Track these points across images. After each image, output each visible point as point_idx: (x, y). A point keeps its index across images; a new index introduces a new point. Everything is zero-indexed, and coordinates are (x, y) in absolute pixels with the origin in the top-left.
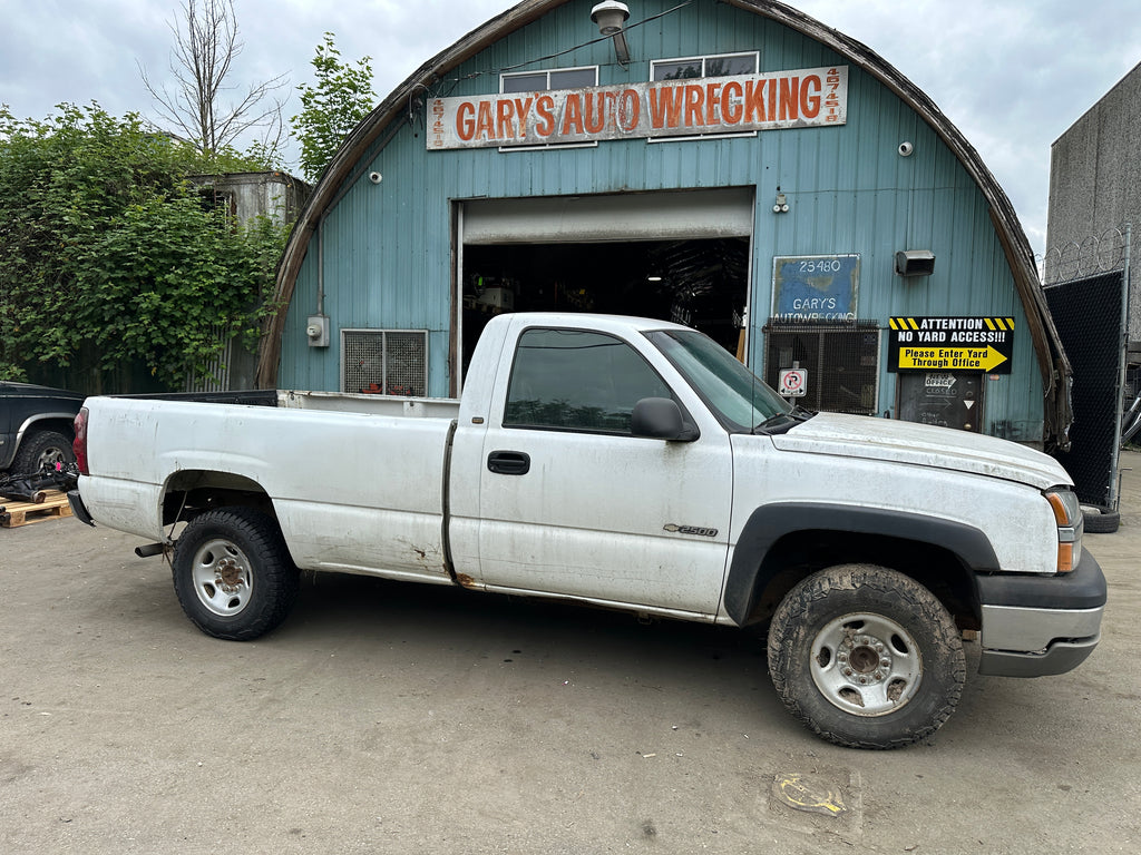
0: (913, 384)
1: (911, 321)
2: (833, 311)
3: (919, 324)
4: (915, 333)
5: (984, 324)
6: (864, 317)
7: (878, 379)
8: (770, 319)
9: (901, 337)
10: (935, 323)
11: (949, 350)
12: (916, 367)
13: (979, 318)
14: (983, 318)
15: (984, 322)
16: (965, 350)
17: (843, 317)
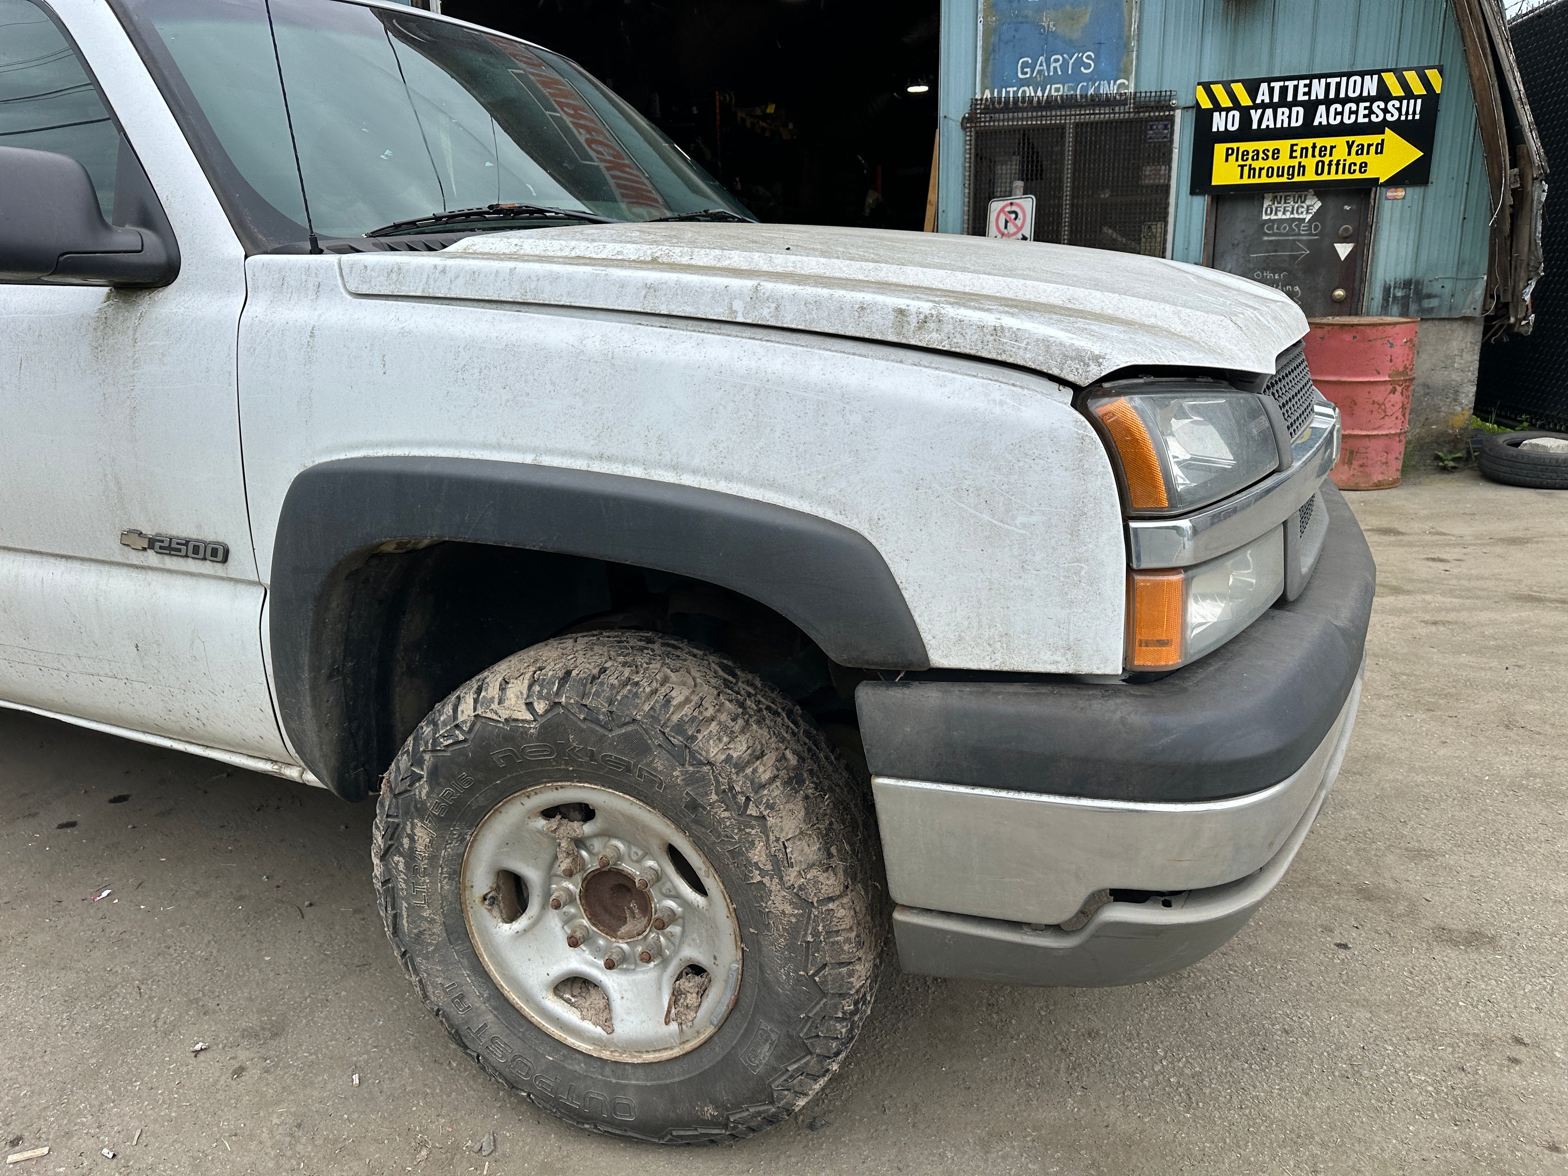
0: (1240, 215)
1: (1239, 89)
2: (1091, 78)
3: (1253, 94)
4: (1245, 113)
5: (1382, 85)
6: (1149, 86)
7: (1171, 210)
8: (974, 102)
9: (1219, 123)
10: (1284, 90)
11: (1308, 143)
12: (1246, 181)
13: (1371, 73)
14: (1378, 72)
15: (1381, 81)
16: (1340, 142)
17: (1109, 89)
